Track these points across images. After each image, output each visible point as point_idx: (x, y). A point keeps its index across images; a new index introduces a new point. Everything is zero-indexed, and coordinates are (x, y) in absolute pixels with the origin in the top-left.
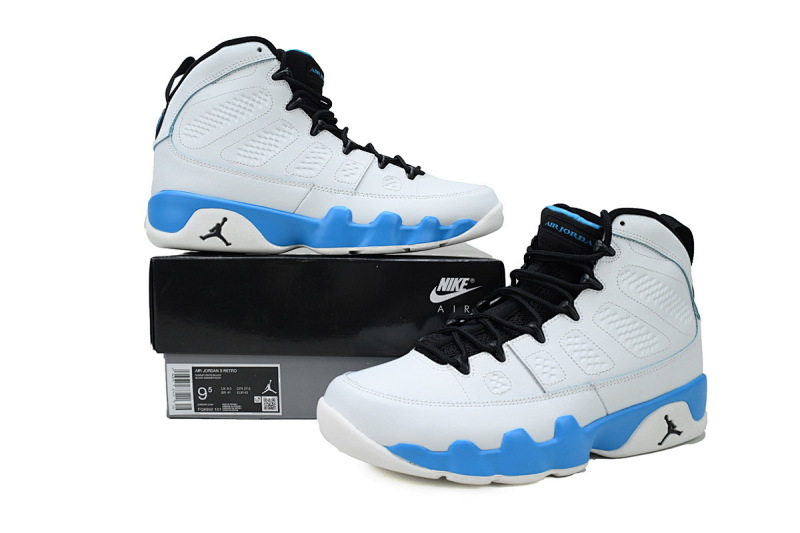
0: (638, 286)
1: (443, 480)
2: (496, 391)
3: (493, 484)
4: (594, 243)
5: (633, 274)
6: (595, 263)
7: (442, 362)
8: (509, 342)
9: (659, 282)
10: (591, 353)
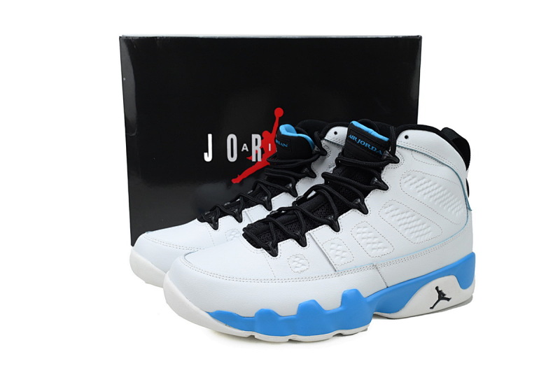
0: (417, 187)
1: (252, 338)
2: (296, 270)
3: (290, 341)
4: (383, 153)
5: (413, 178)
6: (383, 169)
7: (257, 246)
8: (310, 232)
9: (435, 184)
10: (375, 240)
